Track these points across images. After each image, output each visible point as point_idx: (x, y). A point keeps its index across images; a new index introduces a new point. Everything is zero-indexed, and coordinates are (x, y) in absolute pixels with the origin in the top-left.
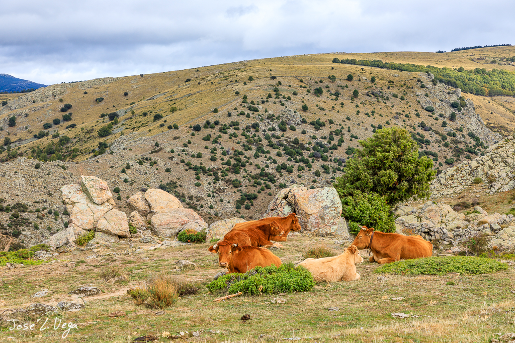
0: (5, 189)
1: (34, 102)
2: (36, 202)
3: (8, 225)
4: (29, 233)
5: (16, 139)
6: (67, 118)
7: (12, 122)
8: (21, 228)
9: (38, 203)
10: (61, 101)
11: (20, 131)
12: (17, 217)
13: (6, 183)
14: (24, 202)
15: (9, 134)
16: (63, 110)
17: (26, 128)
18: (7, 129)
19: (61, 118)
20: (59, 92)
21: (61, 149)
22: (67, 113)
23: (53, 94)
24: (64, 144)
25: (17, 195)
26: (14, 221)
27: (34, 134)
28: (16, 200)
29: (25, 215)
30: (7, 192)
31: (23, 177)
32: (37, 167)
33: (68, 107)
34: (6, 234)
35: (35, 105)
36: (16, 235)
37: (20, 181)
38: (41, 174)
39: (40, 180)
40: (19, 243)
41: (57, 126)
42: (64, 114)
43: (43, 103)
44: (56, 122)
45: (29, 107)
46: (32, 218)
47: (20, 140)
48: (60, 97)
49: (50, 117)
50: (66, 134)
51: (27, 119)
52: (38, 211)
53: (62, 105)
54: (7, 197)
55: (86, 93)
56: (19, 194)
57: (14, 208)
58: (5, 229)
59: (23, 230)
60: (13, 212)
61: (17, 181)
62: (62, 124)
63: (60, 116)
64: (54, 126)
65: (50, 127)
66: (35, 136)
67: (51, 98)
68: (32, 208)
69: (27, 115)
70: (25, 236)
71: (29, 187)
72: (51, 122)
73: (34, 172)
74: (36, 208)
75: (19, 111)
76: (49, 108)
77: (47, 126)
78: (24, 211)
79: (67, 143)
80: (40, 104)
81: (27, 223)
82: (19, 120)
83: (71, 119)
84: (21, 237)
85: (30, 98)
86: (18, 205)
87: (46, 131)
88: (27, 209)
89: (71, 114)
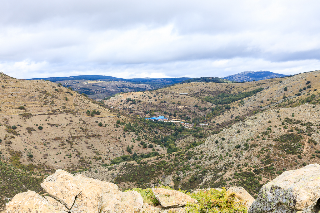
0: (302, 116)
1: (294, 81)
2: (316, 122)
3: (306, 131)
4: (315, 135)
5: (288, 96)
6: (309, 87)
7: (286, 89)
8: (311, 133)
9: (317, 122)
10: (306, 80)
11: (289, 93)
12: (309, 128)
13: (302, 114)
14: (311, 122)
15: (285, 94)
16: (307, 84)
17: (292, 92)
18: (284, 92)
19: (306, 87)
20: (304, 76)
21: (313, 100)
22: (309, 85)
23: (302, 77)
24: (313, 98)
25: (307, 119)
26: (308, 130)
27: (295, 94)
28: (307, 121)
29: (312, 127)
30: (303, 118)
31: (309, 111)
32: (314, 107)
33: (309, 82)
34: (305, 135)
35: (295, 82)
36: (310, 135)
37: (308, 113)
38: (316, 110)
39: (316, 113)
40: (311, 139)
41: (305, 90)
42: (308, 85)
43: (298, 81)
44: (305, 89)
45: (292, 83)
46: (315, 128)
47: (290, 96)
48: (305, 78)
49: (302, 87)
50: (313, 94)
51: (291, 88)
52: (317, 125)
53: (306, 82)
54: (303, 120)
55: (316, 76)
56: (308, 118)
57: (307, 124)
58: (305, 133)
59: (312, 133)
60: (307, 126)
61: (307, 113)
62: (307, 89)
63: (306, 86)
64: (304, 90)
65: (302, 91)
66: (296, 95)
67: (301, 79)
68: (314, 124)
69: (291, 86)
70: (314, 136)
71: (312, 116)
72: (302, 89)
73: (313, 109)
74: (316, 125)
75: (288, 85)
76: (301, 83)
77: (301, 91)
78: (312, 126)
79: (315, 97)
80: (297, 81)
81: (313, 130)
82: (288, 88)
83: (311, 87)
84: (312, 136)
85: (292, 79)
86: (308, 123)
87: (300, 92)
88: (312, 124)
89: (310, 85)
